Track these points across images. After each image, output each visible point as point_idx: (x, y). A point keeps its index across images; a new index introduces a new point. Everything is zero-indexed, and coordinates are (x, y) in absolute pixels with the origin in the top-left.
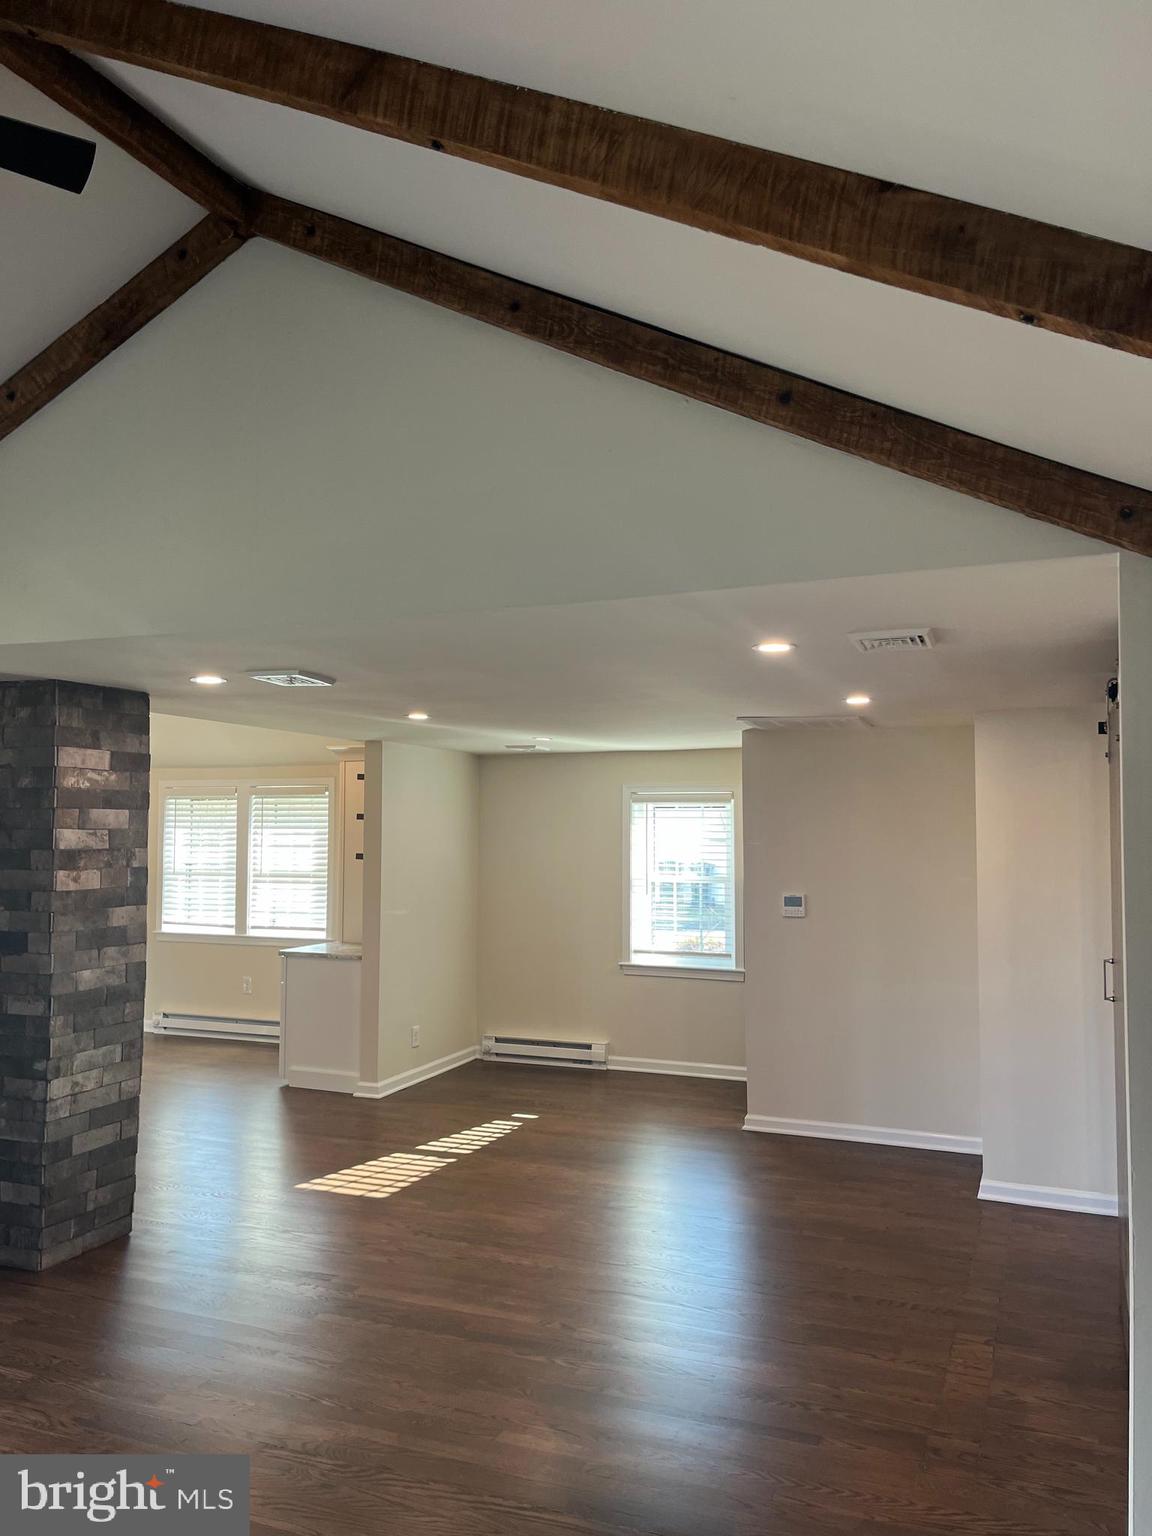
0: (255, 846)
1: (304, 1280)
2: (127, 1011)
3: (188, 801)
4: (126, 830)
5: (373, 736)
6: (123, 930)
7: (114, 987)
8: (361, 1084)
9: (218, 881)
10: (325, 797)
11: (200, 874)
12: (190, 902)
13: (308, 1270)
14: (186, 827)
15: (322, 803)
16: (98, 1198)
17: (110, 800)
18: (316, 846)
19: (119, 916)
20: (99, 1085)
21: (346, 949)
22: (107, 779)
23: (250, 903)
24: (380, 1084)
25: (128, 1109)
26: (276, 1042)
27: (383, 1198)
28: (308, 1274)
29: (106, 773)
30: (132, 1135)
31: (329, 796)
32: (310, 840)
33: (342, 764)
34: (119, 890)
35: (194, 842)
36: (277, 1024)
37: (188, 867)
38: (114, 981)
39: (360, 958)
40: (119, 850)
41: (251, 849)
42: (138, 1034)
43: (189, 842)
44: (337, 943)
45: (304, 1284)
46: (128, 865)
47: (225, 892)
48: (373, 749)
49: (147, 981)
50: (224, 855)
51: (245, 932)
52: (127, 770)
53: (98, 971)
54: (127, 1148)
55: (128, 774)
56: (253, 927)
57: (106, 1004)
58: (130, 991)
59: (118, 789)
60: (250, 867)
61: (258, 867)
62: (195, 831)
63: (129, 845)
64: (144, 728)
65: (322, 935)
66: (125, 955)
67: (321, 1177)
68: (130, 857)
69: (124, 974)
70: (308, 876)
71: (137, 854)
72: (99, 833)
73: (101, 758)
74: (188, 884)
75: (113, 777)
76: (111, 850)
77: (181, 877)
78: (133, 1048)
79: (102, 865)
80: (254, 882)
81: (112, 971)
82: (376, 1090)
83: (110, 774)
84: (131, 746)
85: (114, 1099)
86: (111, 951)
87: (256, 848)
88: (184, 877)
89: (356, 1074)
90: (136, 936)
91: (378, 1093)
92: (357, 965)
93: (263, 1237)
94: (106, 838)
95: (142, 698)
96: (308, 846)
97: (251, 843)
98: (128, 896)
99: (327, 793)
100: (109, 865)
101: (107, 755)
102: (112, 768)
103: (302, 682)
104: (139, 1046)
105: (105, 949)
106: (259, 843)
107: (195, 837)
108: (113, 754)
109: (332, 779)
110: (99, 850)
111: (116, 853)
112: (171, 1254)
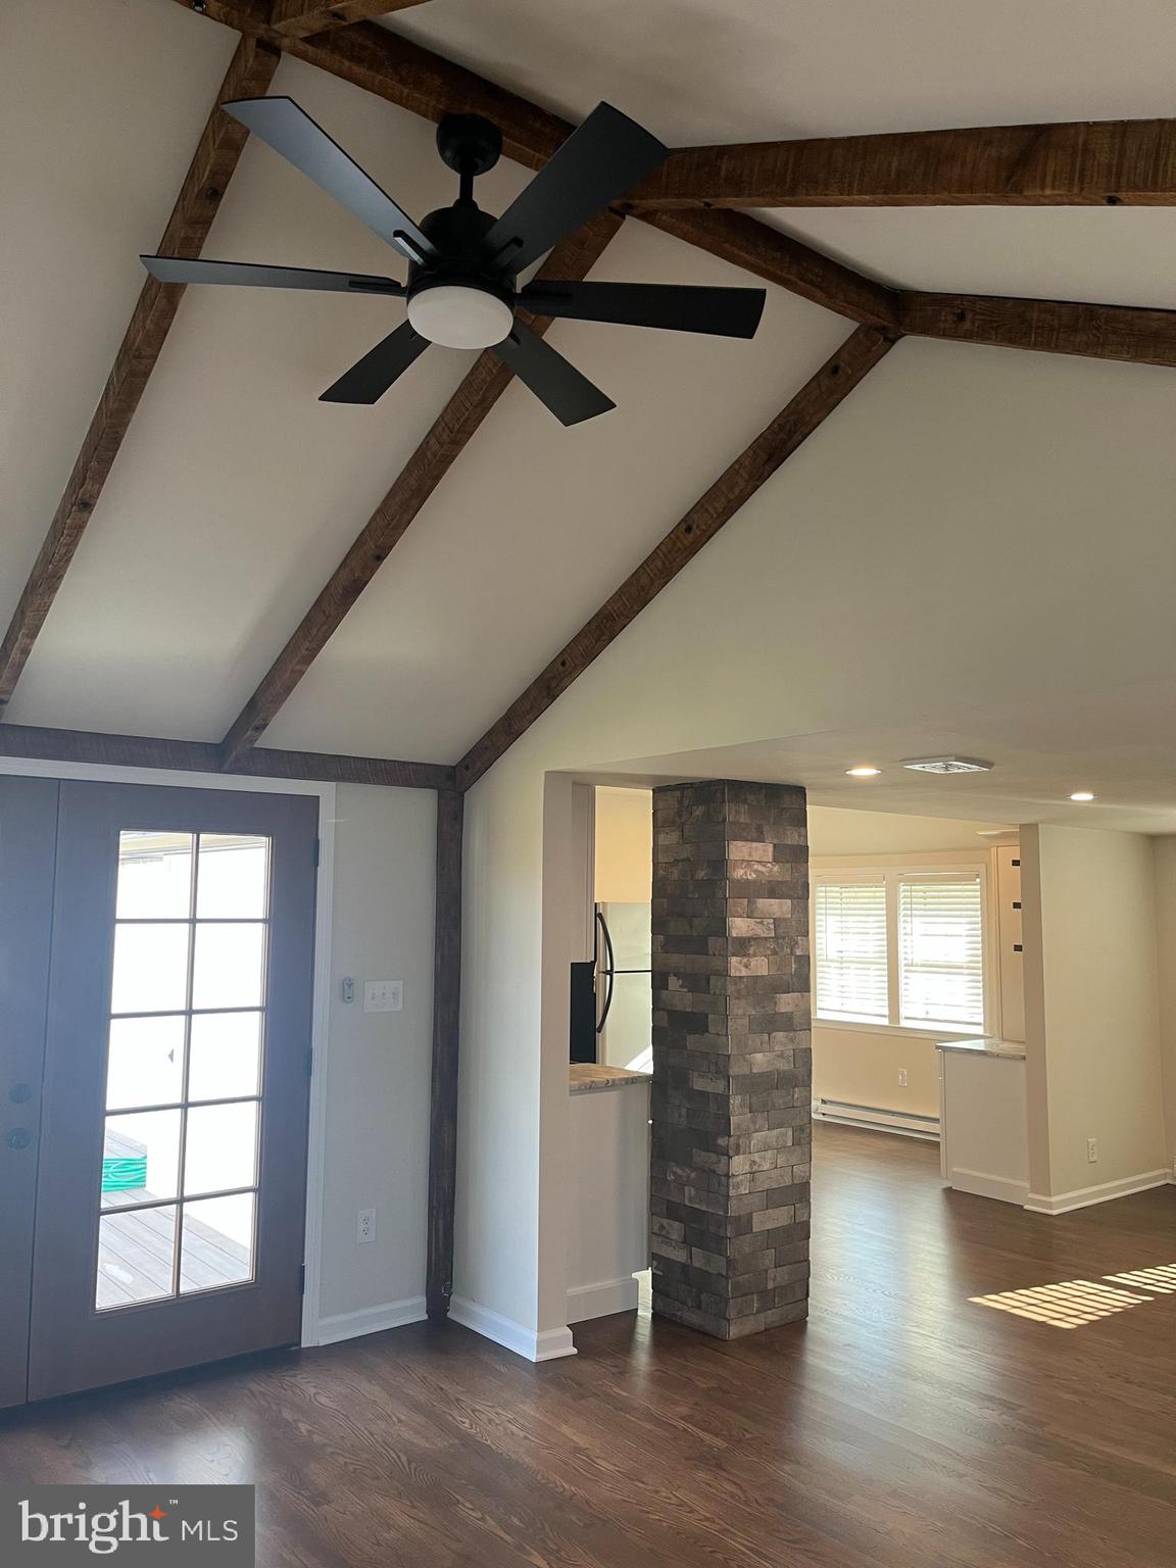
0: (906, 934)
1: (987, 1403)
2: (796, 1096)
3: (838, 889)
4: (788, 919)
5: (1027, 819)
6: (789, 1016)
7: (784, 1072)
8: (1031, 1195)
9: (869, 969)
10: (977, 884)
11: (852, 962)
12: (842, 990)
13: (992, 1394)
14: (837, 915)
15: (972, 892)
16: (778, 1277)
17: (773, 890)
18: (967, 936)
19: (786, 1002)
20: (774, 1166)
21: (1006, 1047)
22: (771, 870)
23: (902, 992)
24: (1053, 1199)
25: (800, 1194)
26: (938, 1140)
27: (1068, 1330)
28: (990, 1398)
29: (769, 865)
30: (805, 1219)
31: (981, 883)
32: (962, 929)
33: (994, 850)
34: (785, 978)
35: (844, 930)
36: (936, 1120)
37: (840, 954)
38: (784, 1066)
39: (1024, 1058)
40: (784, 938)
41: (901, 937)
42: (806, 1121)
43: (840, 930)
44: (996, 1041)
45: (988, 1408)
46: (792, 954)
47: (877, 980)
48: (1028, 833)
49: (813, 1067)
50: (873, 944)
51: (899, 1023)
52: (788, 862)
53: (769, 1054)
54: (800, 1232)
55: (789, 865)
56: (906, 1018)
57: (777, 1088)
58: (799, 1077)
59: (779, 879)
60: (901, 956)
61: (909, 956)
62: (844, 918)
63: (792, 934)
64: (801, 821)
65: (979, 1030)
66: (792, 1040)
67: (997, 1293)
68: (793, 945)
69: (792, 1059)
70: (962, 968)
71: (800, 942)
72: (765, 921)
73: (765, 851)
74: (840, 971)
75: (776, 869)
76: (776, 938)
77: (832, 964)
78: (803, 1133)
79: (769, 952)
80: (906, 971)
81: (781, 1056)
82: (1050, 1205)
83: (774, 866)
84: (792, 839)
85: (788, 1181)
86: (780, 1035)
87: (906, 937)
88: (837, 964)
89: (1027, 1185)
90: (800, 1022)
91: (1051, 1209)
92: (1021, 1065)
93: (937, 1347)
94: (772, 927)
95: (800, 791)
96: (960, 936)
97: (901, 931)
98: (793, 984)
99: (978, 880)
100: (775, 953)
101: (770, 848)
102: (776, 860)
103: (960, 768)
104: (808, 1130)
105: (774, 1034)
106: (908, 931)
107: (844, 924)
108: (775, 845)
109: (984, 865)
110: (766, 938)
111: (780, 941)
112: (847, 1348)
